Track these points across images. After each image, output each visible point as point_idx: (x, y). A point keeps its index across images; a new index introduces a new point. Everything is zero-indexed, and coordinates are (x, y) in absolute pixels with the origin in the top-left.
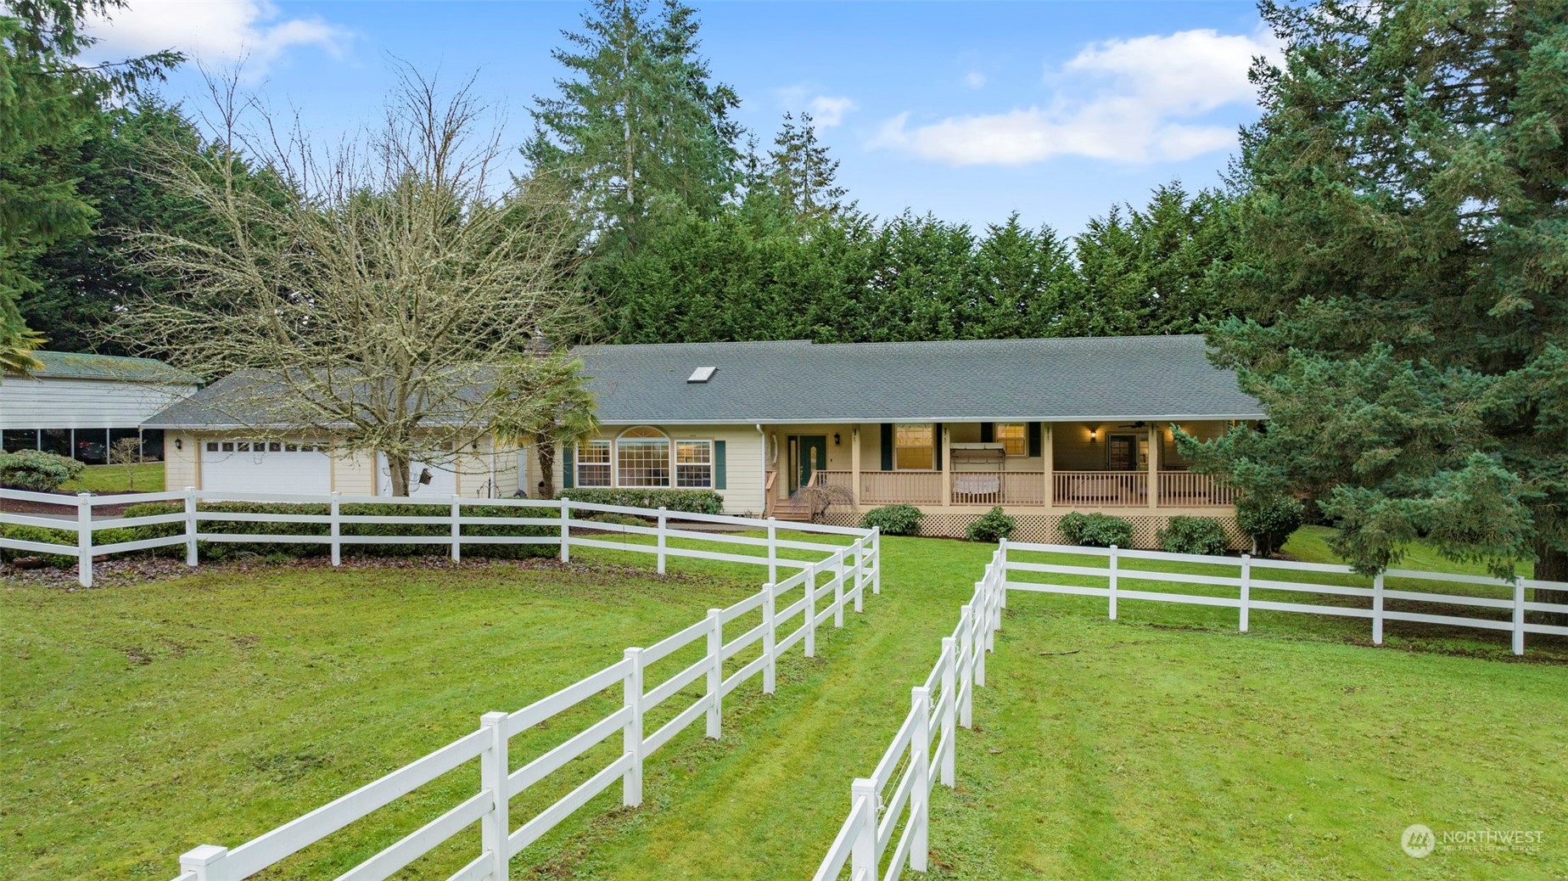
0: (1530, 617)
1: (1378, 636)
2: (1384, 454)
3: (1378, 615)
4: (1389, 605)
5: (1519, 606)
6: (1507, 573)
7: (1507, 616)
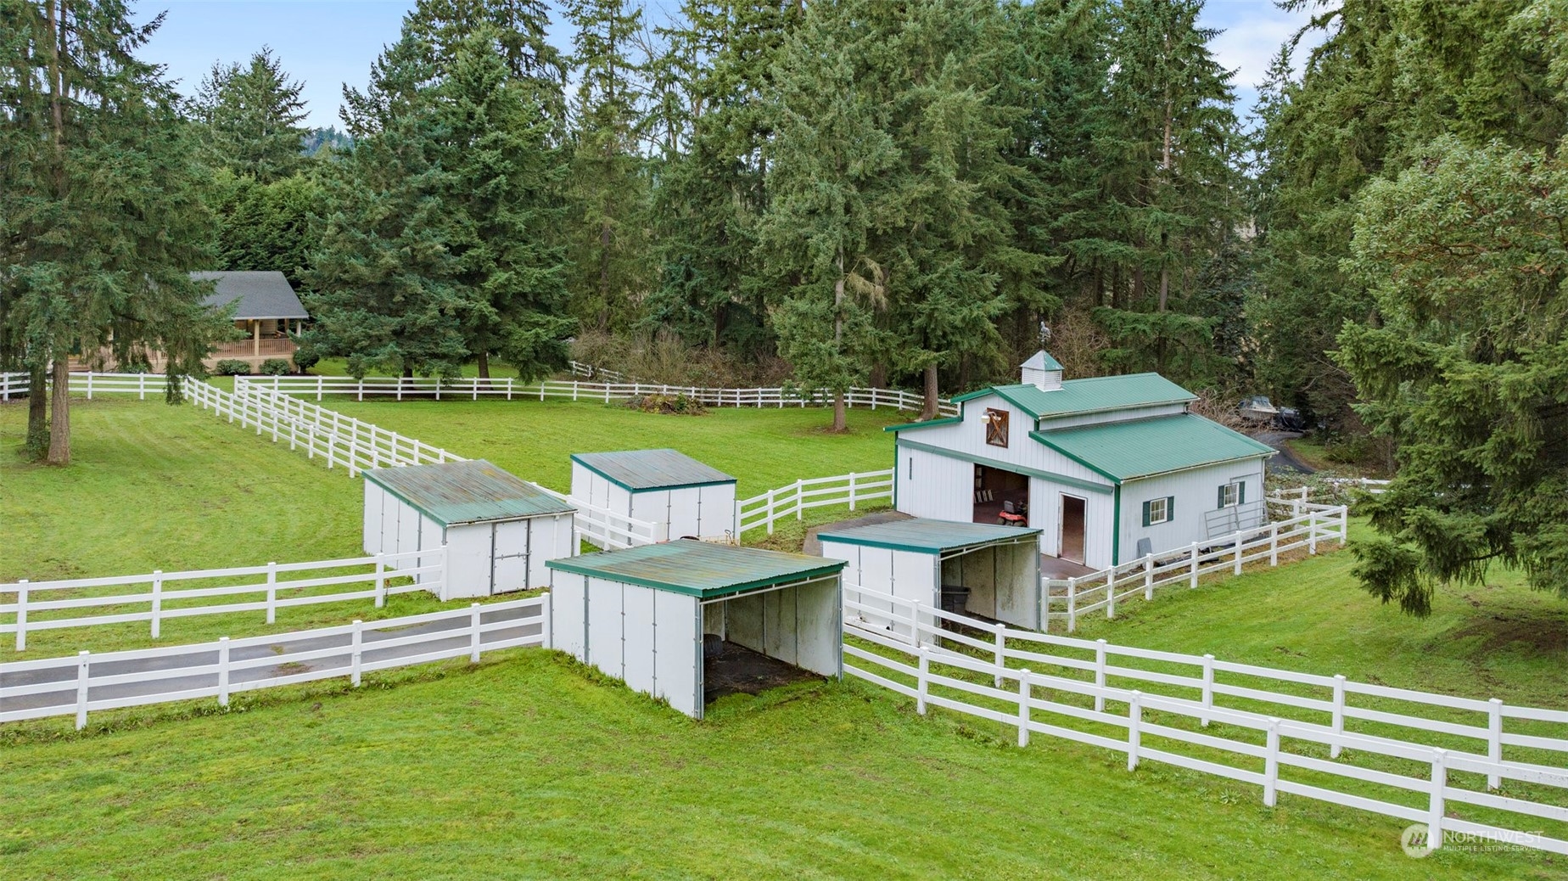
0: (403, 389)
1: (360, 398)
2: (364, 343)
3: (361, 392)
4: (364, 388)
5: (400, 385)
6: (397, 376)
7: (396, 389)
